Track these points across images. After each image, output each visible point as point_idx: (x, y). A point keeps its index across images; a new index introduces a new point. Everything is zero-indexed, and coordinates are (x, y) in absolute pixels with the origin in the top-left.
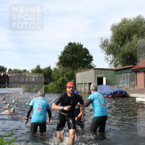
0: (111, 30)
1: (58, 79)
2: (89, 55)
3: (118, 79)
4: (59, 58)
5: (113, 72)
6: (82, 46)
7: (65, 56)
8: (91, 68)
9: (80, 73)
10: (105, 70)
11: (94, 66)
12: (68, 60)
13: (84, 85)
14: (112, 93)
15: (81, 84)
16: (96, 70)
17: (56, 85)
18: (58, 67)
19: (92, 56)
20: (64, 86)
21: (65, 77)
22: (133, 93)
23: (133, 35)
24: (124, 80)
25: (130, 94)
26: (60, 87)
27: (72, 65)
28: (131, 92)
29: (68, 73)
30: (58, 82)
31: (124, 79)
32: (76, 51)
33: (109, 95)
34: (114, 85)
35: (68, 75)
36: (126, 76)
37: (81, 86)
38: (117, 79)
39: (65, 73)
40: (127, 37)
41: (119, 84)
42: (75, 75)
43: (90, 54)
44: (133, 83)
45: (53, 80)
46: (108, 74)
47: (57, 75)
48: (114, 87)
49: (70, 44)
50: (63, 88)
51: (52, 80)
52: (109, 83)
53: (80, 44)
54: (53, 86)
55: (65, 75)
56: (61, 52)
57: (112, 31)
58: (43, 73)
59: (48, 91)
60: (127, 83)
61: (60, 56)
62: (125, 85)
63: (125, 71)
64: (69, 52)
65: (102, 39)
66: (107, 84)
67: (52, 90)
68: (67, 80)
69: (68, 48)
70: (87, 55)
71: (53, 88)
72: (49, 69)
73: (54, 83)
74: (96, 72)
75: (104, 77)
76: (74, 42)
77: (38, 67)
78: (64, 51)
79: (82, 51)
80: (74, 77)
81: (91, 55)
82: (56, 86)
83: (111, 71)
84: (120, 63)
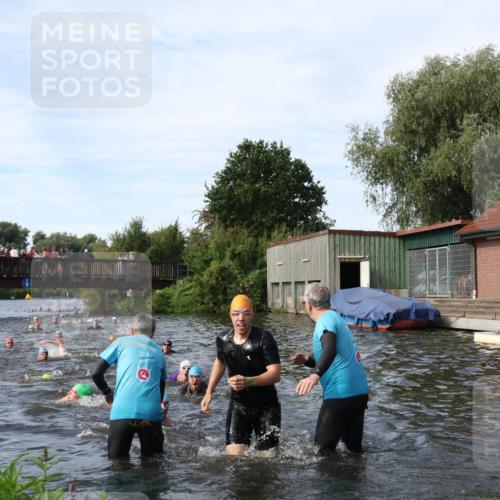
0: (389, 96)
1: (203, 269)
2: (312, 186)
3: (411, 267)
4: (208, 196)
5: (394, 243)
6: (289, 153)
7: (227, 188)
8: (317, 230)
9: (282, 247)
10: (367, 238)
11: (327, 221)
12: (238, 201)
13: (296, 288)
14: (391, 317)
15: (283, 283)
16: (337, 236)
17: (199, 288)
18: (206, 228)
19: (322, 188)
20: (225, 292)
21: (227, 262)
22: (464, 316)
23: (463, 116)
24: (432, 272)
25: (453, 319)
26: (211, 296)
27: (254, 218)
28: (455, 311)
29: (240, 248)
30: (205, 278)
31: (433, 267)
32: (268, 173)
33: (380, 321)
34: (400, 288)
35: (239, 254)
36: (439, 255)
37: (283, 292)
38: (408, 269)
39: (229, 246)
40: (444, 123)
41: (414, 283)
42: (263, 255)
43: (315, 180)
44: (463, 281)
45: (188, 270)
46: (377, 250)
47: (199, 253)
48: (398, 295)
49: (246, 147)
50: (220, 297)
51: (184, 272)
52: (380, 281)
53: (281, 147)
54: (187, 292)
55: (228, 254)
56: (217, 174)
57: (391, 100)
58: (152, 247)
59: (170, 310)
60: (443, 282)
61: (213, 187)
62: (437, 288)
63: (434, 240)
64: (242, 175)
65: (354, 129)
66: (373, 285)
67: (184, 307)
68: (237, 272)
69: (240, 162)
70: (306, 184)
71: (189, 299)
72: (173, 232)
73: (191, 281)
74: (338, 243)
75: (364, 259)
76: (258, 141)
77: (137, 226)
78: (225, 172)
79: (287, 170)
80: (259, 261)
81: (319, 186)
82: (197, 290)
83: (387, 239)
84: (417, 212)
